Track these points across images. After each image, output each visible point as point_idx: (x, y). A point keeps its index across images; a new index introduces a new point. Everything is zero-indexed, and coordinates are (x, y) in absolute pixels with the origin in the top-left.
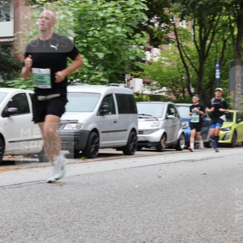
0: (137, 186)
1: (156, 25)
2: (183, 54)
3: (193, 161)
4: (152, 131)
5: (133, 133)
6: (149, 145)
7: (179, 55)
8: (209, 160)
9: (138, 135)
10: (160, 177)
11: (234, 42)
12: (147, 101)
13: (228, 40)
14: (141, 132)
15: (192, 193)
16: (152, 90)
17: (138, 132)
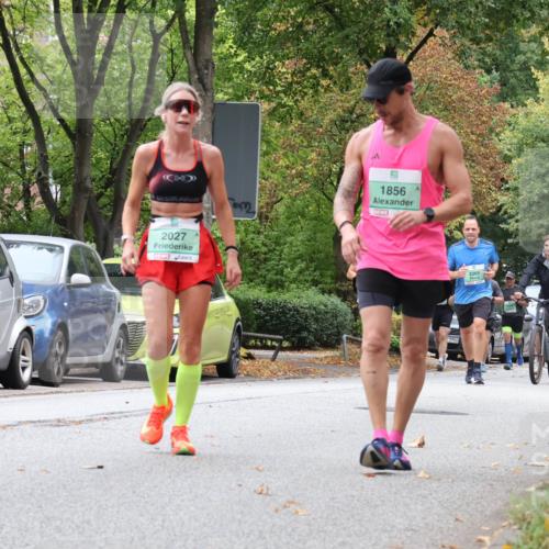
2: (23, 71)
3: (59, 423)
7: (10, 75)
8: (112, 424)
11: (185, 41)
13: (167, 35)
15: (59, 530)
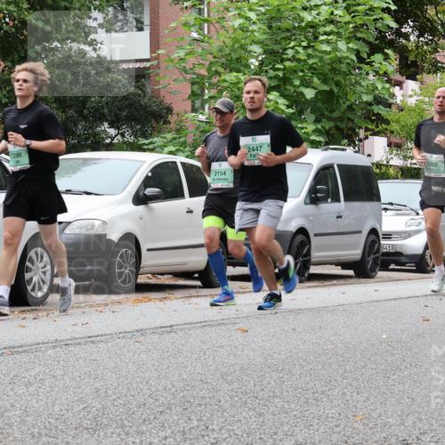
0: (384, 336)
1: (412, 38)
4: (408, 235)
5: (373, 237)
6: (404, 259)
9: (383, 242)
10: (428, 320)
12: (396, 178)
14: (388, 236)
16: (405, 158)
17: (381, 236)
